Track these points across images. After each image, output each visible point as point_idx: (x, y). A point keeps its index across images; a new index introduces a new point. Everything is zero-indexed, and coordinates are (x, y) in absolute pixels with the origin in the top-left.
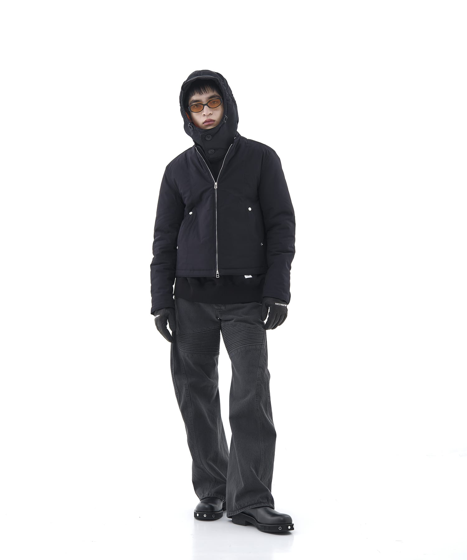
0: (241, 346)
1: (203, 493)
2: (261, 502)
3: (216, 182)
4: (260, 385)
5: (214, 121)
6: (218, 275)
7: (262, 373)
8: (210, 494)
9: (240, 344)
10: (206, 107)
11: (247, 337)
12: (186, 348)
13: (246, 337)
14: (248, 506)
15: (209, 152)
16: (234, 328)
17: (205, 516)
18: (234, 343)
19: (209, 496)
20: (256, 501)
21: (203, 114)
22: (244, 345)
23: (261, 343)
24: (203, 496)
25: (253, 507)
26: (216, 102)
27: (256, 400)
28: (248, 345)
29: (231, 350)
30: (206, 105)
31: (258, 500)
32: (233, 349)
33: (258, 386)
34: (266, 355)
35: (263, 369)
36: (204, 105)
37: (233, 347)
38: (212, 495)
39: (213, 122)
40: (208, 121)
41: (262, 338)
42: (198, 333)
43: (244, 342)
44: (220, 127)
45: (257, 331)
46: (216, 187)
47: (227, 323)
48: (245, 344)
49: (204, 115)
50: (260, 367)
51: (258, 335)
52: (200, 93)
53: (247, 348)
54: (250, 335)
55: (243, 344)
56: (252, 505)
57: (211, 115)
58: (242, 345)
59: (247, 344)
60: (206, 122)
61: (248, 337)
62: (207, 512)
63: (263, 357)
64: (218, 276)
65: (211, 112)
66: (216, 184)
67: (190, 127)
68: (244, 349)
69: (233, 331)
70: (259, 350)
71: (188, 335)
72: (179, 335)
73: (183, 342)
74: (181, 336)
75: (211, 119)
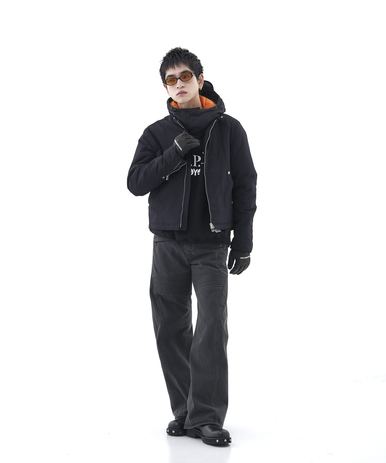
0: (206, 286)
1: (177, 413)
2: (208, 421)
4: (221, 321)
5: (186, 92)
7: (222, 311)
8: (181, 414)
9: (205, 284)
10: (179, 80)
13: (211, 279)
14: (197, 424)
16: (201, 271)
17: (173, 432)
18: (201, 283)
19: (180, 416)
20: (205, 419)
21: (176, 87)
23: (223, 284)
24: (177, 416)
25: (201, 425)
27: (216, 334)
29: (198, 289)
30: (179, 78)
31: (206, 419)
32: (199, 288)
33: (218, 322)
34: (226, 295)
35: (223, 307)
36: (177, 79)
37: (200, 286)
38: (183, 415)
40: (180, 93)
41: (224, 280)
43: (209, 283)
45: (220, 274)
47: (196, 266)
49: (178, 87)
50: (221, 306)
51: (221, 278)
53: (211, 289)
54: (214, 277)
55: (208, 285)
56: (201, 422)
57: (184, 87)
59: (211, 285)
61: (212, 279)
62: (176, 429)
63: (224, 298)
65: (184, 85)
68: (209, 289)
69: (200, 273)
70: (221, 290)
71: (164, 278)
72: (156, 278)
73: (160, 283)
74: (158, 279)
75: (183, 91)
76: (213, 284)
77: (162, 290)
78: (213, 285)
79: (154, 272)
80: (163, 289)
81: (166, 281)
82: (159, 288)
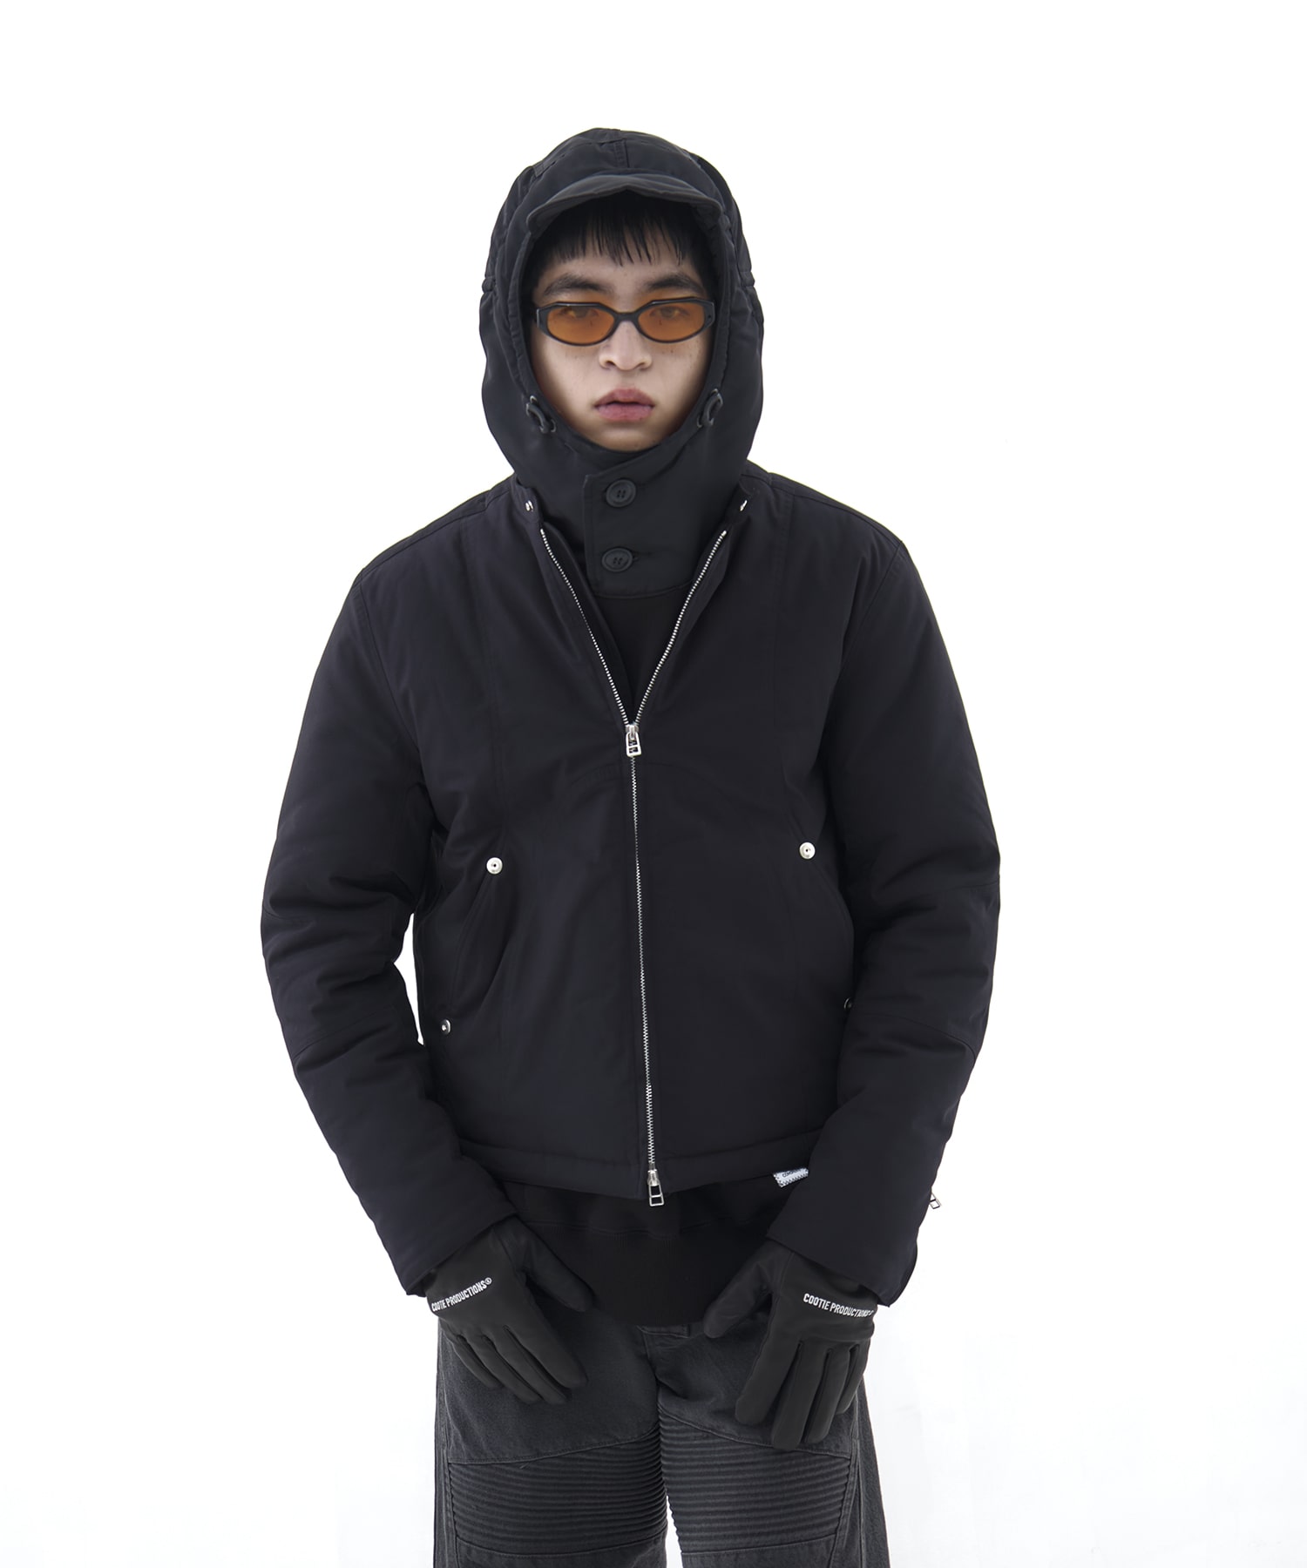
3: (630, 723)
5: (652, 405)
6: (655, 1190)
10: (626, 328)
11: (772, 1500)
12: (498, 1530)
15: (608, 560)
21: (604, 357)
22: (752, 1535)
26: (677, 312)
28: (770, 1538)
30: (632, 317)
36: (619, 318)
39: (647, 409)
40: (620, 398)
42: (557, 1461)
44: (684, 448)
46: (633, 750)
48: (759, 1534)
49: (610, 363)
52: (617, 253)
57: (643, 371)
58: (745, 1536)
59: (768, 1534)
60: (611, 401)
64: (658, 1200)
65: (647, 359)
66: (632, 728)
67: (534, 415)
70: (823, 1559)
71: (507, 1472)
72: (461, 1469)
73: (485, 1499)
74: (472, 1474)
75: (640, 395)
76: (776, 1529)
77: (497, 1538)
78: (779, 1532)
79: (452, 1435)
80: (505, 1535)
81: (522, 1489)
82: (478, 1529)
